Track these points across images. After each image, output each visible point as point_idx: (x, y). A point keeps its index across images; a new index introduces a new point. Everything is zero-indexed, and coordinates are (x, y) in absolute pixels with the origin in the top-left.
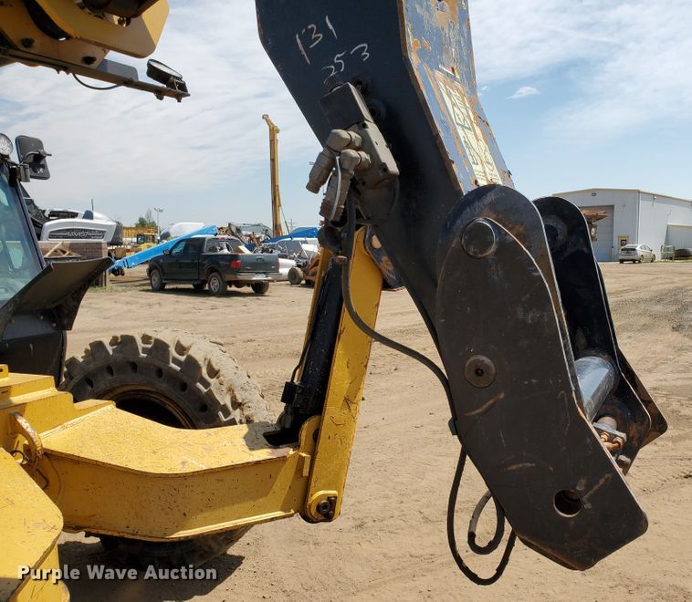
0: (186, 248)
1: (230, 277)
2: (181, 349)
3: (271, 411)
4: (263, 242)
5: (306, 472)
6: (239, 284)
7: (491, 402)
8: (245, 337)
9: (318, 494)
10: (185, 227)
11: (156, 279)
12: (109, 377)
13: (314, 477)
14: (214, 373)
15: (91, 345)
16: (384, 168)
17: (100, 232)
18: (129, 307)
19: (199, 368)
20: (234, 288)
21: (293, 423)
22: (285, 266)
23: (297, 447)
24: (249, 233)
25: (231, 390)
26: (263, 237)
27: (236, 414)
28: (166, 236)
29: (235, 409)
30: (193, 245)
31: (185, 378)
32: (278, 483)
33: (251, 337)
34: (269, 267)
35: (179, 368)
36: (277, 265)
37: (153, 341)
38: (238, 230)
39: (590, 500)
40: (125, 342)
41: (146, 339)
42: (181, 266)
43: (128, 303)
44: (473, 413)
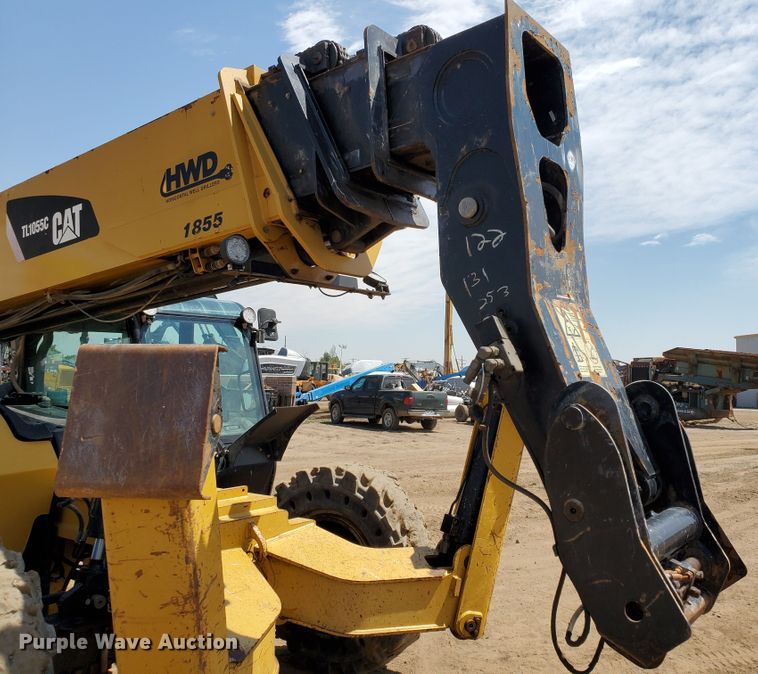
0: (366, 383)
1: (402, 413)
2: (365, 481)
3: (432, 539)
4: (435, 379)
5: (457, 593)
6: (410, 419)
7: (581, 533)
8: (412, 473)
9: (467, 613)
10: (366, 364)
11: (336, 412)
12: (308, 502)
13: (463, 597)
14: (388, 503)
15: (297, 474)
16: (513, 368)
17: (291, 367)
18: (310, 438)
19: (378, 498)
20: (405, 424)
21: (449, 549)
22: (453, 403)
23: (451, 570)
24: (422, 369)
25: (401, 518)
26: (435, 374)
27: (404, 539)
28: (348, 372)
29: (403, 534)
30: (371, 382)
31: (366, 506)
32: (434, 599)
33: (417, 472)
34: (438, 404)
35: (362, 497)
36: (446, 402)
37: (344, 473)
38: (412, 366)
39: (650, 610)
40: (323, 474)
41: (339, 471)
42: (360, 400)
43: (310, 435)
44: (569, 540)
